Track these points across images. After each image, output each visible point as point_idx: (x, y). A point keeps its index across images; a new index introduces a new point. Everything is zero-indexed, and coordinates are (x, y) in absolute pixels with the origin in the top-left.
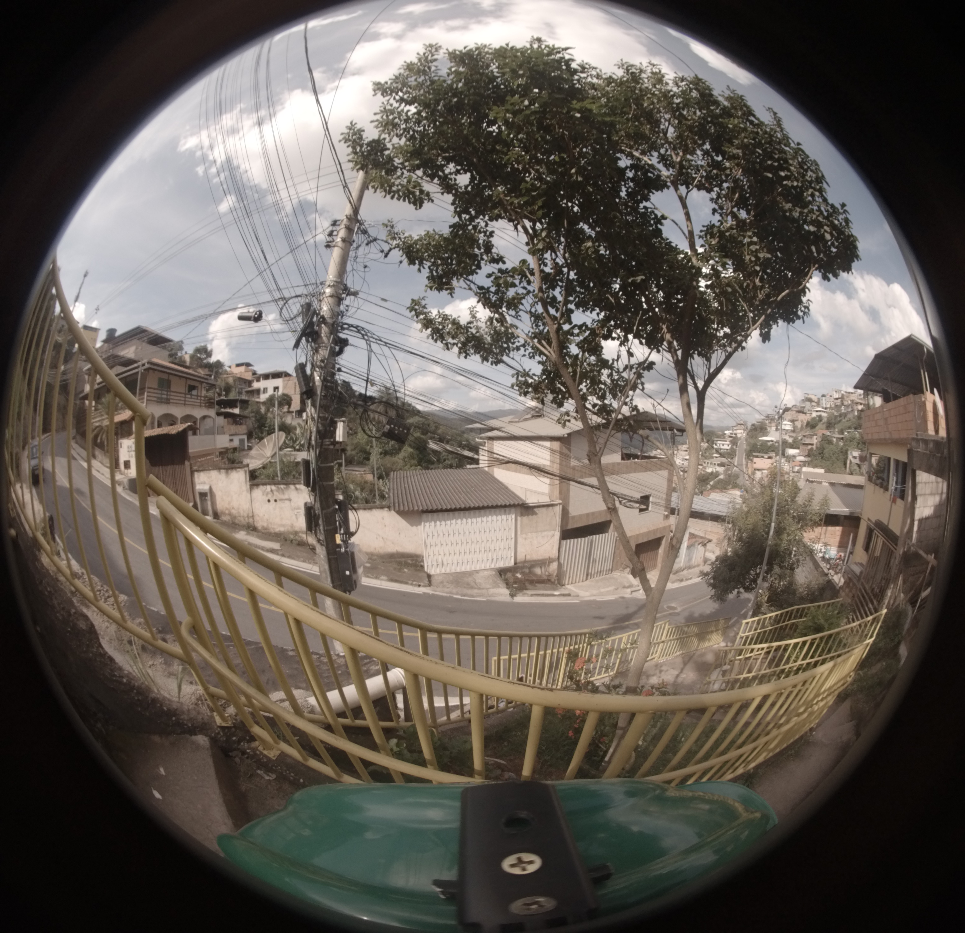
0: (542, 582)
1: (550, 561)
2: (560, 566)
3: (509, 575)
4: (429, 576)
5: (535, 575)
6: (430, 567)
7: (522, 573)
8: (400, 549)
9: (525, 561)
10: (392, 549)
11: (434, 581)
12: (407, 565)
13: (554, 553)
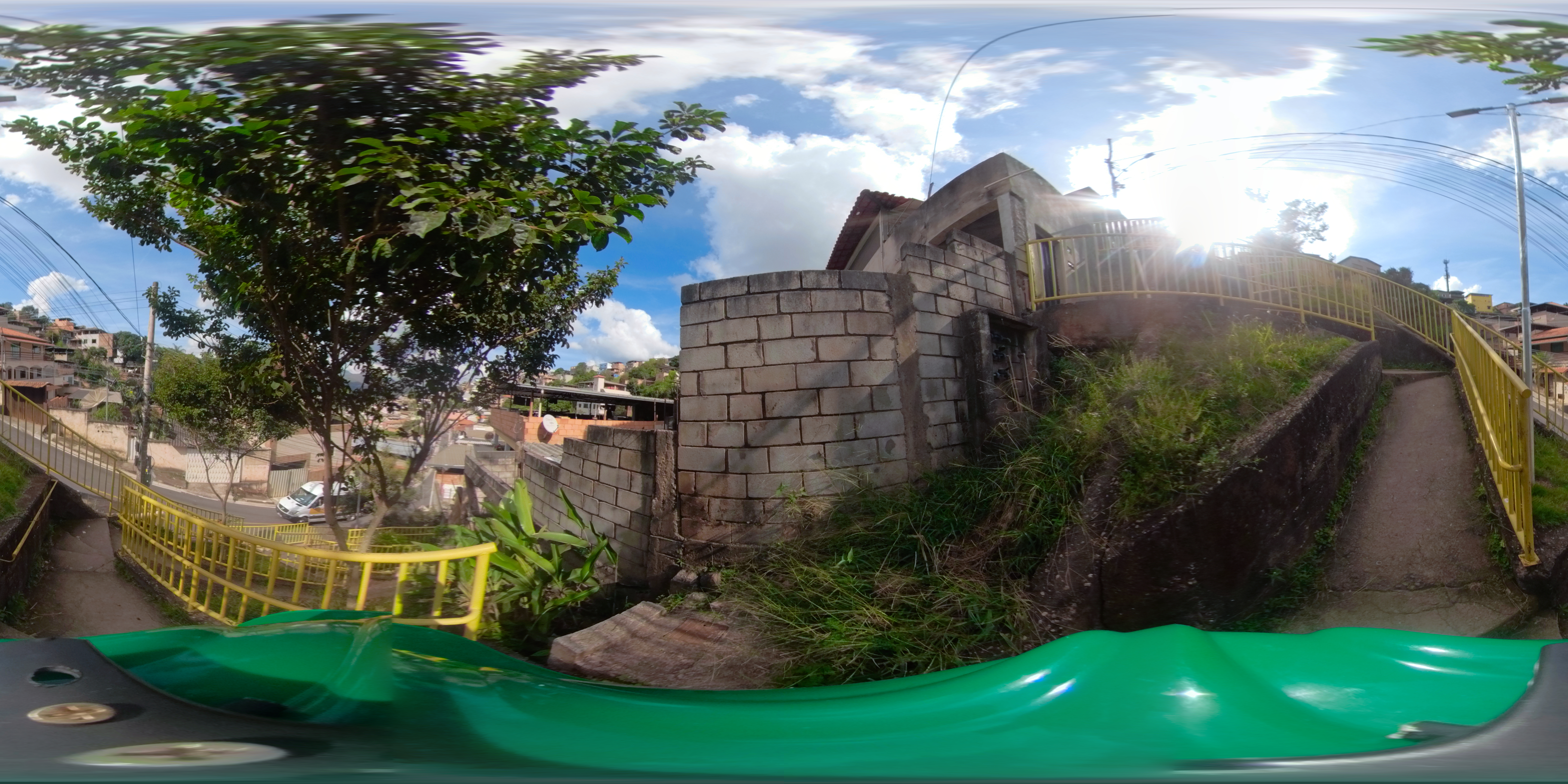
0: (256, 494)
1: (262, 482)
2: (269, 485)
3: (235, 488)
4: (187, 483)
5: (252, 489)
6: (189, 478)
7: (244, 488)
8: (173, 466)
9: (246, 481)
10: (168, 465)
11: (189, 486)
12: (175, 476)
13: (265, 478)
